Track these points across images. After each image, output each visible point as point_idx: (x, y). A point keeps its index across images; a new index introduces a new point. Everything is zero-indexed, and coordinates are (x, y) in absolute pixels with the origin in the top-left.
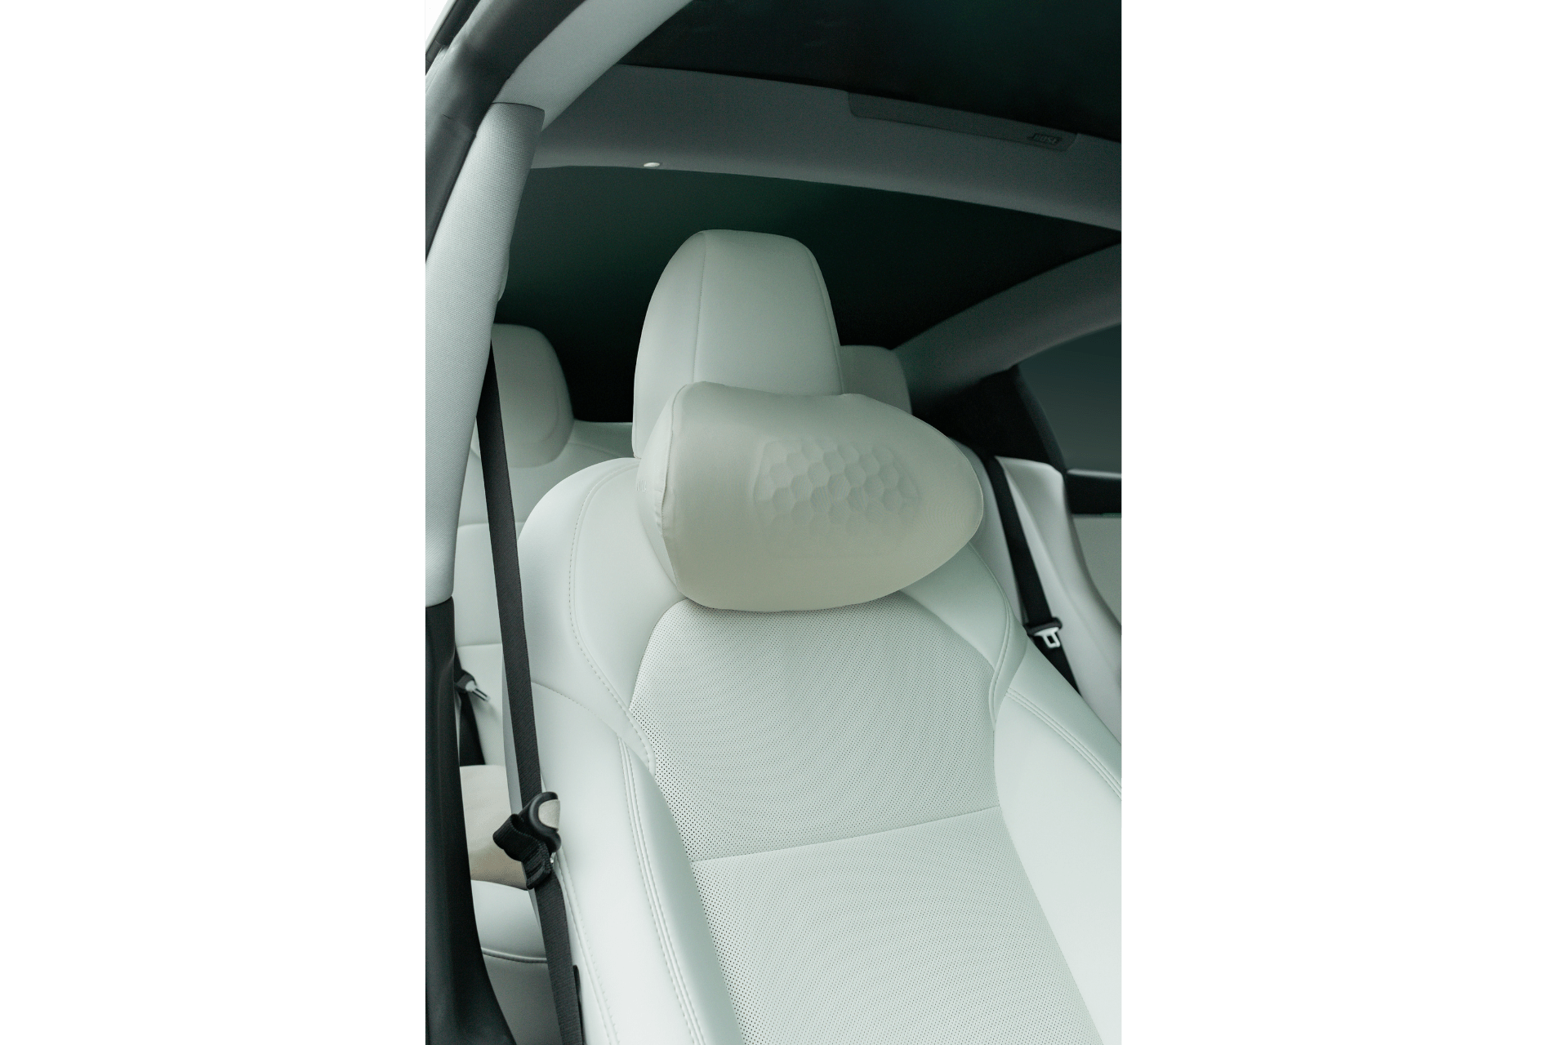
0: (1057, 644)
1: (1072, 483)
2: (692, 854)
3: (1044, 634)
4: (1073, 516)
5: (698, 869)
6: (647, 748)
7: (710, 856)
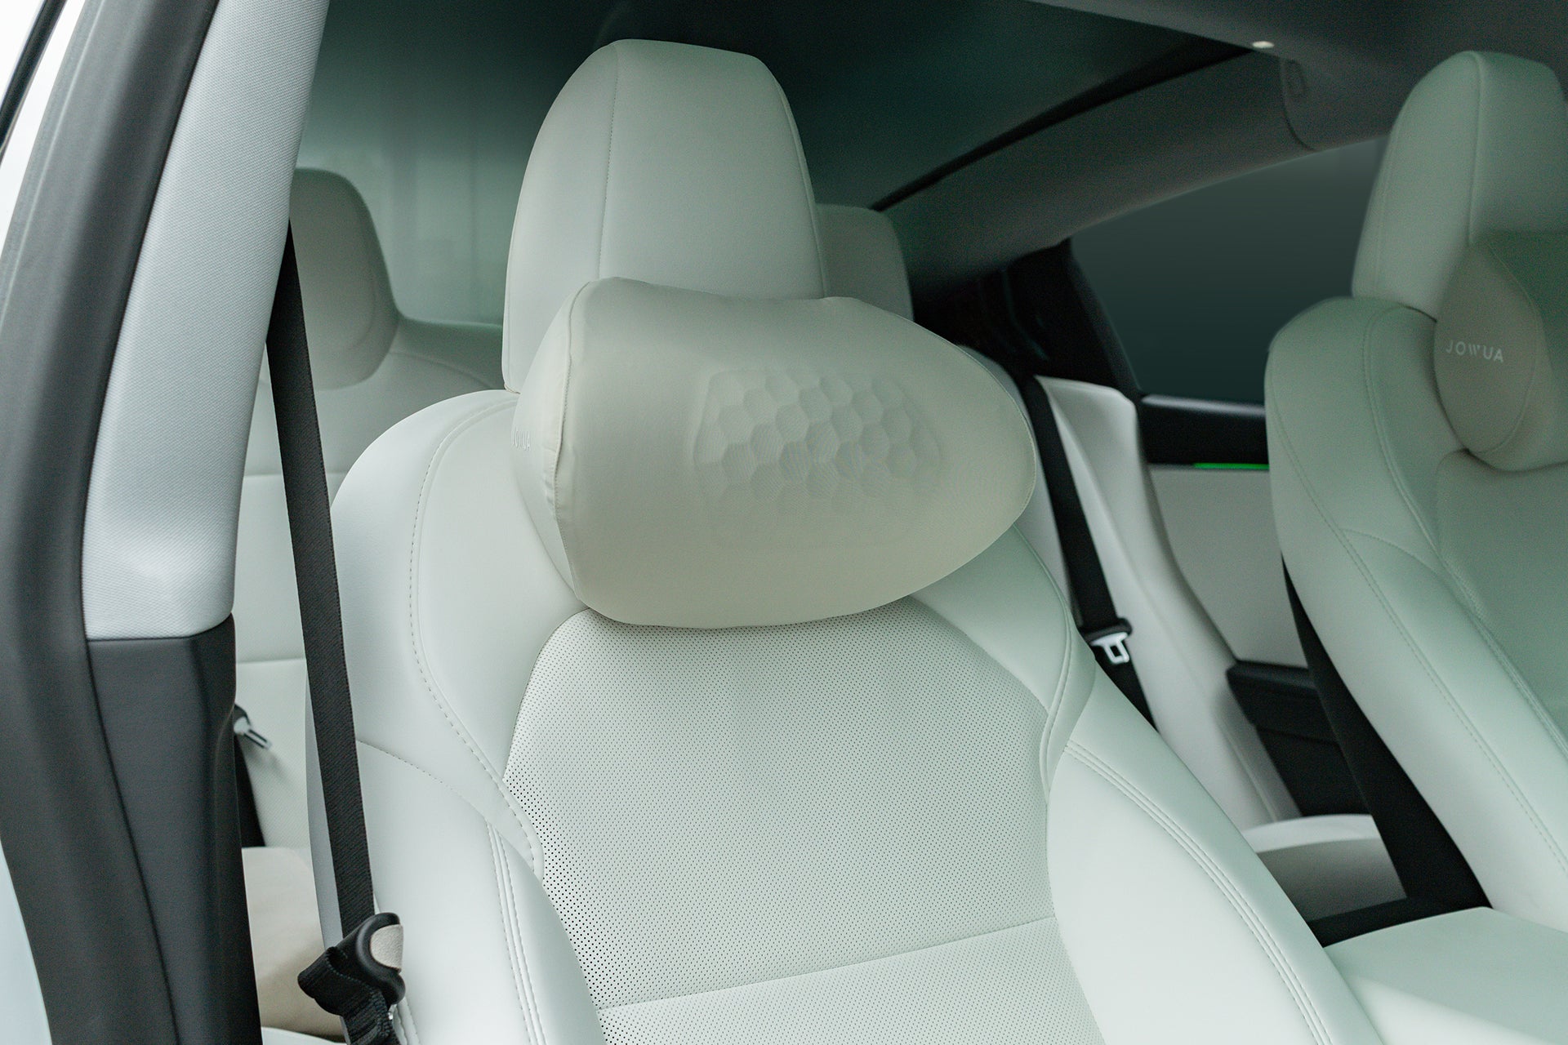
0: (1125, 658)
1: (1149, 420)
2: (599, 997)
3: (1106, 642)
4: (1151, 467)
5: (608, 1021)
6: (531, 838)
7: (626, 1000)
